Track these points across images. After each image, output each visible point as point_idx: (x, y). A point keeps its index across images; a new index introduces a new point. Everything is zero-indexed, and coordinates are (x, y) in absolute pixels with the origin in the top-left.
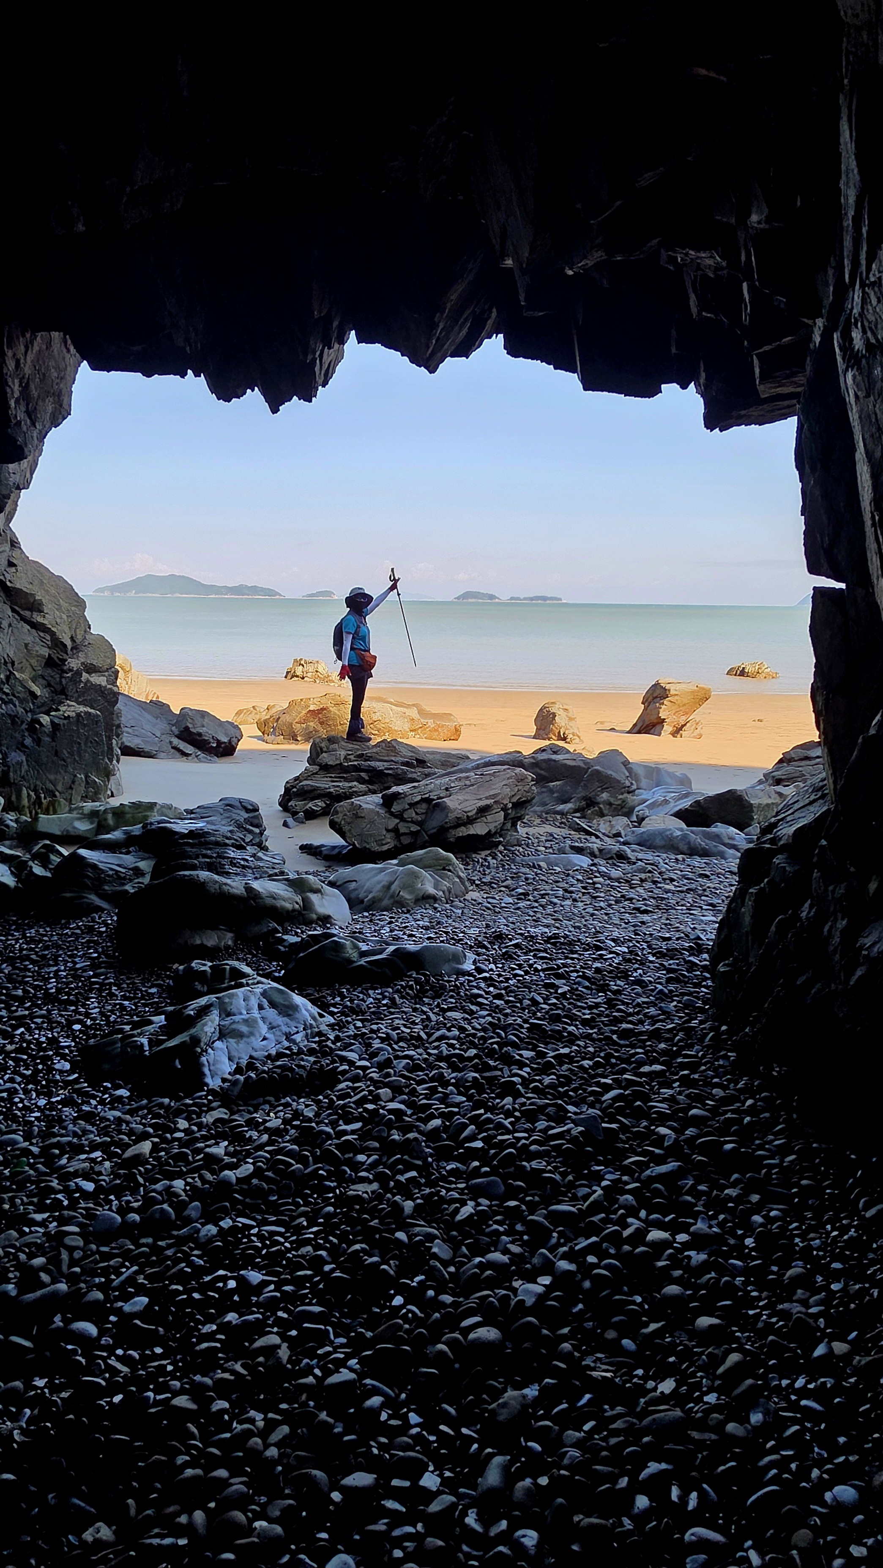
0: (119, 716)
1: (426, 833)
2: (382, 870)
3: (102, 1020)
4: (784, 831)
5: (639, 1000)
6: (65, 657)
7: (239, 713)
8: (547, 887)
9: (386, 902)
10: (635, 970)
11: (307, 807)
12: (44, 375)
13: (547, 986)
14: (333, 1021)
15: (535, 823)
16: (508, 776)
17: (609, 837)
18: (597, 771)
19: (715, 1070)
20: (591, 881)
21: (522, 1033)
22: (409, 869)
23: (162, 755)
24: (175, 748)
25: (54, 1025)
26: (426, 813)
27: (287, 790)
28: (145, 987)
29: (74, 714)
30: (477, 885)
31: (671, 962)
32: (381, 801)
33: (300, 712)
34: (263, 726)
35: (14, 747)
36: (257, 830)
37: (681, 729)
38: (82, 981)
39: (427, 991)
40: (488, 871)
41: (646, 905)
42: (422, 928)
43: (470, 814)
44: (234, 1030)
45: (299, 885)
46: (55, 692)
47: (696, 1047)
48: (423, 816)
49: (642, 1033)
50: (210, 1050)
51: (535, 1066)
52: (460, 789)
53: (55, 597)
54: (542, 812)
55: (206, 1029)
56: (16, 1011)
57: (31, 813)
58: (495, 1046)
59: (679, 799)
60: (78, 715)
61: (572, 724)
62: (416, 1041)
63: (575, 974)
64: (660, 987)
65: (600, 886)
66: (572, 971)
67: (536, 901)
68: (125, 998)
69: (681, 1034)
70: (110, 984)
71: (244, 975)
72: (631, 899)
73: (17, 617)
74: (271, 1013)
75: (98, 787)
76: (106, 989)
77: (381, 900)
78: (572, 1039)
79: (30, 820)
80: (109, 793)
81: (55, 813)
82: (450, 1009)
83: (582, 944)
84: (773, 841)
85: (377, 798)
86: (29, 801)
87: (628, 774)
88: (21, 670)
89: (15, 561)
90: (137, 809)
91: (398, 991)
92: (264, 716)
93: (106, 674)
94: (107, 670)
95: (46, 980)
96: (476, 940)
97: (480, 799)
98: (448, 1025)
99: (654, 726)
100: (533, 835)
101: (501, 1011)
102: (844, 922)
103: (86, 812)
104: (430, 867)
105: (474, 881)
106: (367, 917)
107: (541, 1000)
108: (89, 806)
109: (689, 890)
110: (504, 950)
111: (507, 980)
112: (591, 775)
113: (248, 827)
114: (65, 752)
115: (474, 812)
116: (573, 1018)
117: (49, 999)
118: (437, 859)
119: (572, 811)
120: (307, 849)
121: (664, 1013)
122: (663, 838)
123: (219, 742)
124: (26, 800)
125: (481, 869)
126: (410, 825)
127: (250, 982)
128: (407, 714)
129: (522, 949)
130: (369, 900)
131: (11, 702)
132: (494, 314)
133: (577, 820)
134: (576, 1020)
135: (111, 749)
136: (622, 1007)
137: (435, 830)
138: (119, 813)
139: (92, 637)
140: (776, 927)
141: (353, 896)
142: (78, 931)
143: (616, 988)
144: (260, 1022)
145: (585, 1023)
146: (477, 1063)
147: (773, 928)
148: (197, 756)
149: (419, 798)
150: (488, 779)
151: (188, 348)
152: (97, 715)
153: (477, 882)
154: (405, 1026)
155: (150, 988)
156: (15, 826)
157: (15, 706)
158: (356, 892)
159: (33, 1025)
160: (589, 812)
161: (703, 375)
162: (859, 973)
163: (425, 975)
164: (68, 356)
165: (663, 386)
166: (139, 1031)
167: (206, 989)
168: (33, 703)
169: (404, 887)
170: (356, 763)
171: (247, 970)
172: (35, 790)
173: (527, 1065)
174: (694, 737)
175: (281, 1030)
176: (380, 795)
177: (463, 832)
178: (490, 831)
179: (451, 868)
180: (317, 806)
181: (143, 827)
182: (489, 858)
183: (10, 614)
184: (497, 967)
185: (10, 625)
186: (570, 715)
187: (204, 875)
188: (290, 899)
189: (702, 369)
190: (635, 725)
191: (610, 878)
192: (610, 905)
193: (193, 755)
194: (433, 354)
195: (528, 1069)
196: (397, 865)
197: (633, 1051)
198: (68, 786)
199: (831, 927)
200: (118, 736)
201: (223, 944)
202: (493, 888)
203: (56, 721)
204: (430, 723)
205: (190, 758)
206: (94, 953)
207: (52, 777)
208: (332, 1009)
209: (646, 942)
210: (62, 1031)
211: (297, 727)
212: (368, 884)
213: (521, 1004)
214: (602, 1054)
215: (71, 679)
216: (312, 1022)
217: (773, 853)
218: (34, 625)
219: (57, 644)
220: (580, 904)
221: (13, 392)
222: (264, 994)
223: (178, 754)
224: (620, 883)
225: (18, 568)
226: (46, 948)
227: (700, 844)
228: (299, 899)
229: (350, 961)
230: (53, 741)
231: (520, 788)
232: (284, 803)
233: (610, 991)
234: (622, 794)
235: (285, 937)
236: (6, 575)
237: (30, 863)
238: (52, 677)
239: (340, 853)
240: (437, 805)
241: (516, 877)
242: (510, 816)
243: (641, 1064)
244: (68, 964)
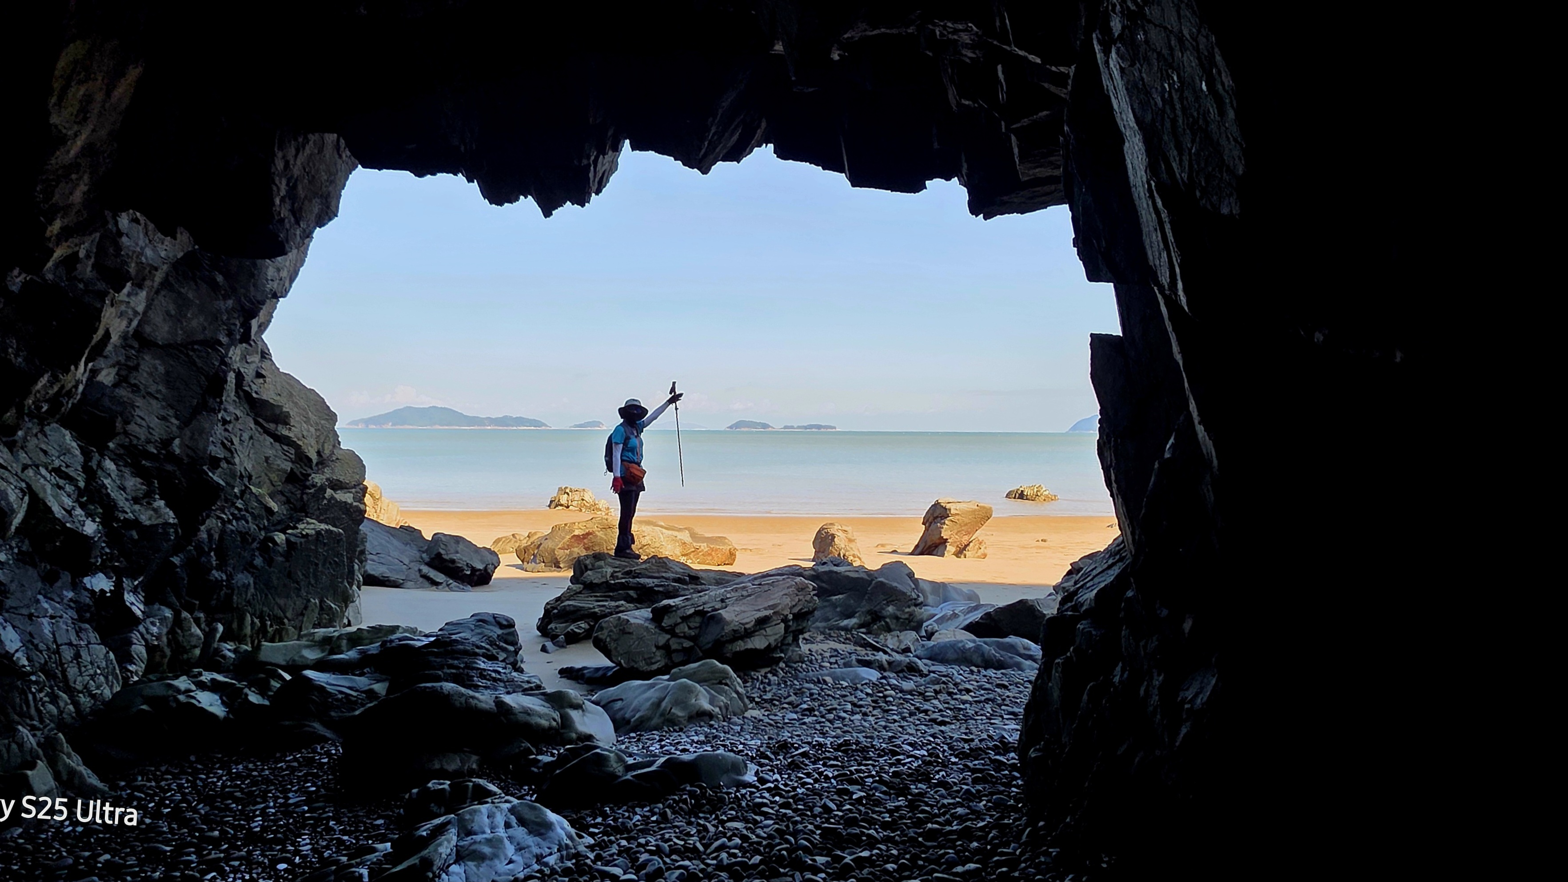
0: (363, 541)
1: (700, 648)
2: (652, 686)
3: (314, 857)
4: (1085, 597)
5: (945, 801)
6: (309, 471)
7: (497, 542)
8: (833, 702)
9: (655, 721)
10: (938, 772)
11: (569, 629)
12: (313, 177)
13: (840, 792)
14: (592, 841)
15: (818, 640)
16: (788, 585)
17: (898, 652)
18: (881, 582)
19: (1037, 866)
20: (881, 695)
21: (815, 839)
22: (681, 683)
23: (410, 584)
24: (426, 577)
25: (254, 866)
26: (700, 627)
27: (547, 612)
28: (370, 819)
29: (313, 532)
30: (757, 703)
31: (976, 762)
32: (651, 616)
33: (564, 538)
34: (522, 553)
35: (242, 568)
36: (512, 648)
37: (964, 549)
38: (293, 818)
39: (704, 805)
40: (768, 688)
41: (942, 716)
42: (697, 743)
43: (747, 626)
44: (474, 851)
45: (557, 700)
46: (294, 509)
47: (1013, 845)
48: (697, 631)
49: (951, 832)
50: (444, 876)
51: (831, 871)
52: (736, 600)
53: (304, 410)
54: (825, 628)
55: (441, 850)
56: (209, 854)
57: (252, 643)
58: (784, 852)
59: (968, 613)
60: (318, 533)
61: (852, 545)
62: (691, 852)
63: (871, 780)
64: (965, 787)
65: (891, 699)
66: (867, 777)
67: (823, 717)
68: (344, 832)
69: (994, 833)
70: (328, 819)
71: (491, 794)
72: (926, 712)
73: (259, 429)
74: (520, 832)
75: (333, 614)
76: (323, 825)
77: (649, 719)
78: (872, 843)
79: (249, 649)
80: (346, 621)
81: (281, 640)
82: (729, 820)
83: (876, 750)
84: (1075, 608)
85: (646, 613)
86: (252, 628)
87: (913, 586)
88: (259, 485)
89: (263, 372)
90: (377, 633)
91: (670, 807)
92: (524, 544)
93: (353, 490)
94: (355, 486)
95: (252, 819)
96: (758, 750)
97: (759, 610)
98: (728, 835)
99: (936, 547)
100: (817, 652)
101: (790, 818)
102: (1161, 678)
103: (317, 638)
104: (705, 681)
105: (754, 698)
106: (634, 738)
107: (834, 807)
108: (321, 632)
109: (987, 701)
110: (789, 760)
111: (794, 789)
112: (876, 587)
113: (502, 644)
114: (300, 574)
115: (753, 623)
116: (872, 822)
117: (252, 838)
118: (713, 672)
119: (856, 626)
120: (567, 673)
121: (973, 812)
122: (955, 651)
123: (474, 570)
124: (249, 628)
125: (761, 687)
126: (683, 640)
127: (496, 801)
128: (679, 537)
129: (810, 758)
130: (635, 721)
131: (243, 518)
132: (764, 125)
133: (864, 636)
134: (875, 824)
135: (351, 572)
136: (926, 808)
137: (710, 645)
138: (355, 639)
139: (340, 452)
140: (1088, 695)
141: (619, 716)
142: (295, 764)
143: (917, 791)
144: (507, 842)
145: (885, 826)
146: (763, 869)
147: (1085, 697)
148: (448, 585)
149: (692, 611)
150: (766, 587)
151: (462, 148)
152: (340, 534)
153: (757, 700)
154: (678, 838)
155: (376, 819)
156: (233, 656)
157: (247, 522)
158: (622, 712)
159: (227, 868)
160: (876, 627)
161: (965, 166)
162: (1184, 731)
163: (701, 787)
164: (339, 161)
165: (927, 182)
166: (358, 860)
167: (443, 810)
168: (268, 520)
169: (676, 703)
170: (623, 581)
171: (492, 788)
172: (261, 618)
173: (822, 871)
174: (979, 557)
175: (531, 852)
176: (650, 610)
177: (740, 646)
178: (770, 644)
179: (728, 681)
180: (580, 628)
181: (381, 646)
182: (769, 675)
183: (253, 426)
184: (782, 778)
185: (251, 438)
186: (849, 536)
187: (448, 686)
188: (546, 714)
189: (964, 160)
190: (917, 546)
191: (902, 691)
192: (904, 718)
193: (444, 584)
194: (706, 155)
195: (823, 875)
196: (668, 680)
197: (942, 851)
198: (300, 612)
199: (1148, 686)
200: (361, 562)
201: (466, 768)
202: (775, 705)
203: (293, 539)
204: (704, 546)
205: (440, 587)
206: (312, 786)
207: (281, 602)
208: (592, 830)
209: (947, 744)
210: (262, 872)
211: (560, 554)
212: (635, 703)
213: (812, 811)
214: (908, 856)
215: (313, 495)
216: (569, 842)
217: (1076, 619)
218: (279, 439)
219: (301, 458)
220: (870, 718)
221: (279, 189)
222: (512, 811)
223: (427, 583)
224: (913, 695)
225: (267, 380)
226: (254, 783)
227: (995, 656)
228: (556, 715)
229: (614, 776)
230: (287, 560)
231: (801, 597)
232: (543, 627)
233: (911, 794)
234: (909, 607)
235: (540, 757)
236: (253, 386)
237: (246, 690)
238: (292, 493)
239: (605, 674)
240: (713, 617)
241: (799, 693)
242: (791, 629)
243: (952, 864)
244: (279, 801)
